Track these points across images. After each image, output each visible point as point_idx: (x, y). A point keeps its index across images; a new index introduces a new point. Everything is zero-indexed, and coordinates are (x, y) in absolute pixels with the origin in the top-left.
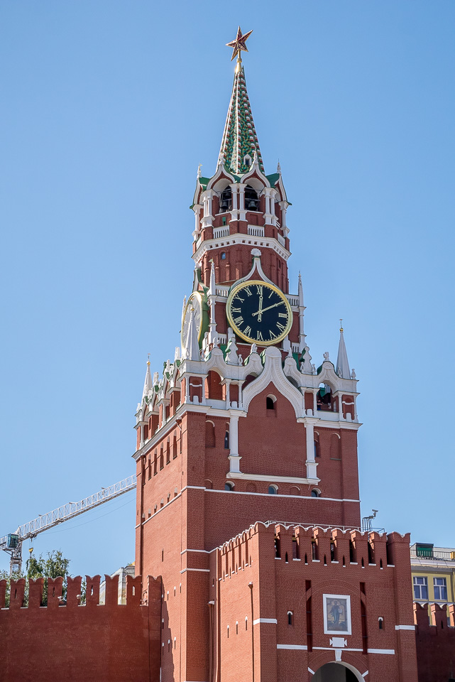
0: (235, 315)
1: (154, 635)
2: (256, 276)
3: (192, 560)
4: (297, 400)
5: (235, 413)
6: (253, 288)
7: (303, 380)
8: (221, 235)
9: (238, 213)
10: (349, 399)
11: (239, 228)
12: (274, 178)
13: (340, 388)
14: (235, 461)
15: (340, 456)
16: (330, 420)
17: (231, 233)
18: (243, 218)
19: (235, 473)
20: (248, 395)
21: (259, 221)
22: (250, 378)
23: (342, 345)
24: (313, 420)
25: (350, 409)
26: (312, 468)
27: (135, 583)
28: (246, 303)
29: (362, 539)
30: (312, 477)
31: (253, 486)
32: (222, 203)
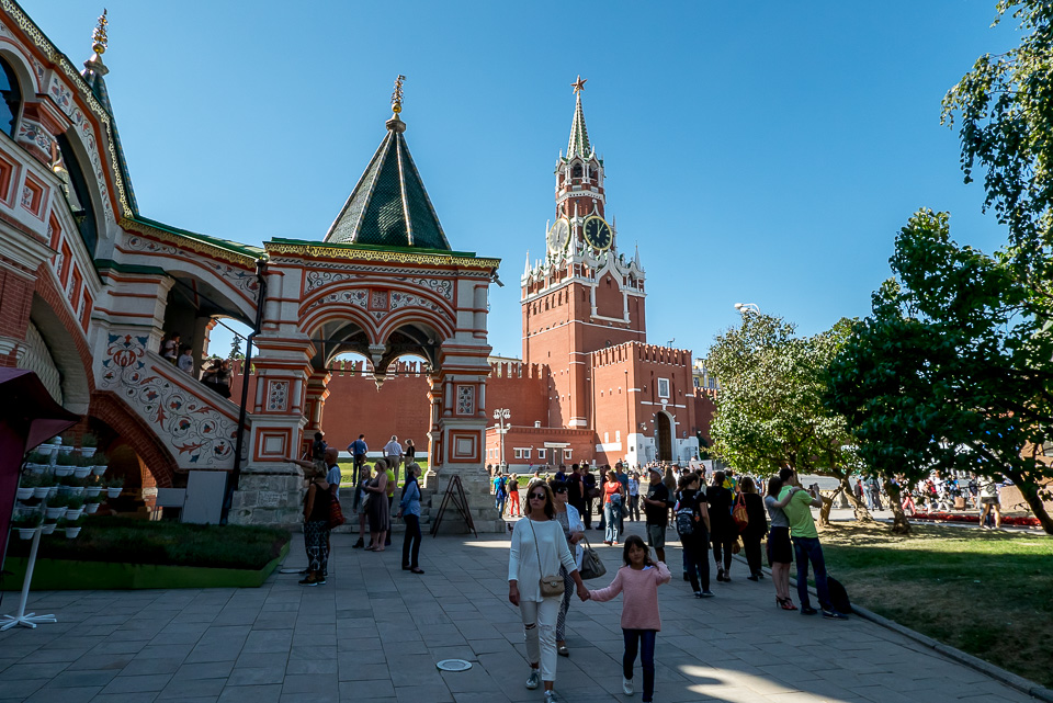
0: (587, 234)
1: (545, 394)
2: (595, 214)
3: (578, 358)
4: (620, 281)
5: (594, 285)
6: (595, 220)
7: (623, 270)
8: (577, 190)
9: (586, 179)
10: (641, 281)
11: (587, 187)
12: (601, 162)
13: (638, 275)
14: (594, 309)
15: (638, 310)
16: (635, 292)
17: (583, 189)
18: (589, 182)
19: (595, 315)
20: (599, 276)
21: (595, 184)
22: (601, 267)
23: (637, 254)
24: (627, 291)
25: (642, 287)
26: (627, 315)
27: (525, 367)
28: (592, 227)
29: (650, 348)
30: (627, 320)
31: (601, 322)
32: (577, 171)
